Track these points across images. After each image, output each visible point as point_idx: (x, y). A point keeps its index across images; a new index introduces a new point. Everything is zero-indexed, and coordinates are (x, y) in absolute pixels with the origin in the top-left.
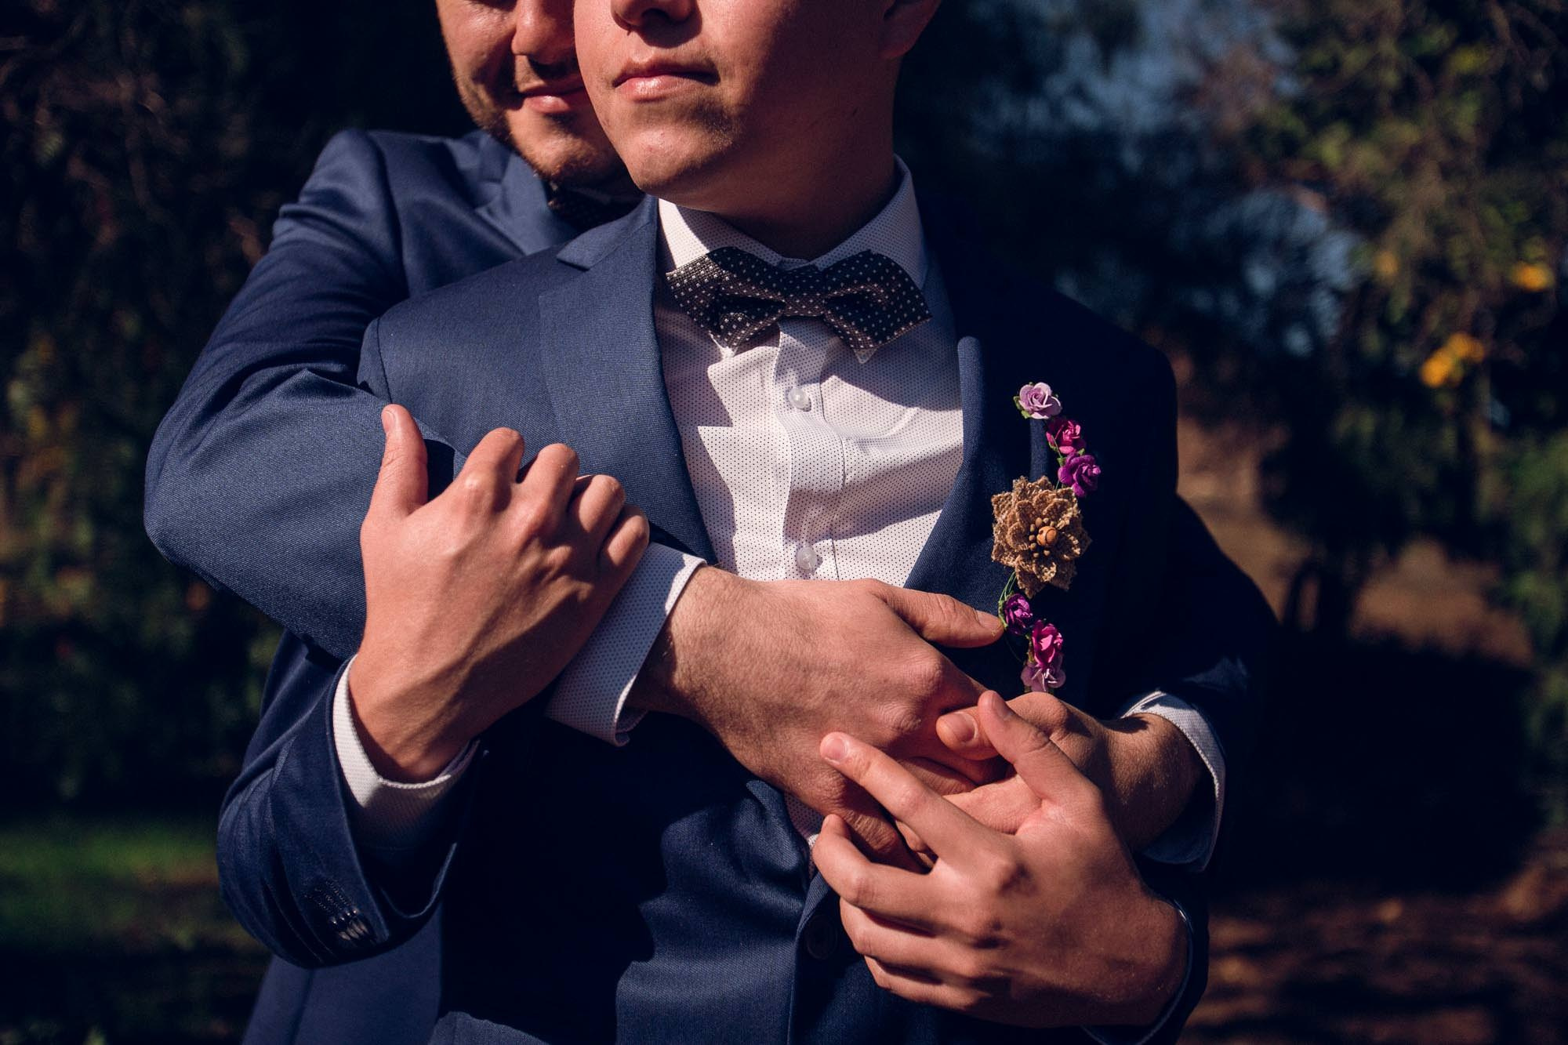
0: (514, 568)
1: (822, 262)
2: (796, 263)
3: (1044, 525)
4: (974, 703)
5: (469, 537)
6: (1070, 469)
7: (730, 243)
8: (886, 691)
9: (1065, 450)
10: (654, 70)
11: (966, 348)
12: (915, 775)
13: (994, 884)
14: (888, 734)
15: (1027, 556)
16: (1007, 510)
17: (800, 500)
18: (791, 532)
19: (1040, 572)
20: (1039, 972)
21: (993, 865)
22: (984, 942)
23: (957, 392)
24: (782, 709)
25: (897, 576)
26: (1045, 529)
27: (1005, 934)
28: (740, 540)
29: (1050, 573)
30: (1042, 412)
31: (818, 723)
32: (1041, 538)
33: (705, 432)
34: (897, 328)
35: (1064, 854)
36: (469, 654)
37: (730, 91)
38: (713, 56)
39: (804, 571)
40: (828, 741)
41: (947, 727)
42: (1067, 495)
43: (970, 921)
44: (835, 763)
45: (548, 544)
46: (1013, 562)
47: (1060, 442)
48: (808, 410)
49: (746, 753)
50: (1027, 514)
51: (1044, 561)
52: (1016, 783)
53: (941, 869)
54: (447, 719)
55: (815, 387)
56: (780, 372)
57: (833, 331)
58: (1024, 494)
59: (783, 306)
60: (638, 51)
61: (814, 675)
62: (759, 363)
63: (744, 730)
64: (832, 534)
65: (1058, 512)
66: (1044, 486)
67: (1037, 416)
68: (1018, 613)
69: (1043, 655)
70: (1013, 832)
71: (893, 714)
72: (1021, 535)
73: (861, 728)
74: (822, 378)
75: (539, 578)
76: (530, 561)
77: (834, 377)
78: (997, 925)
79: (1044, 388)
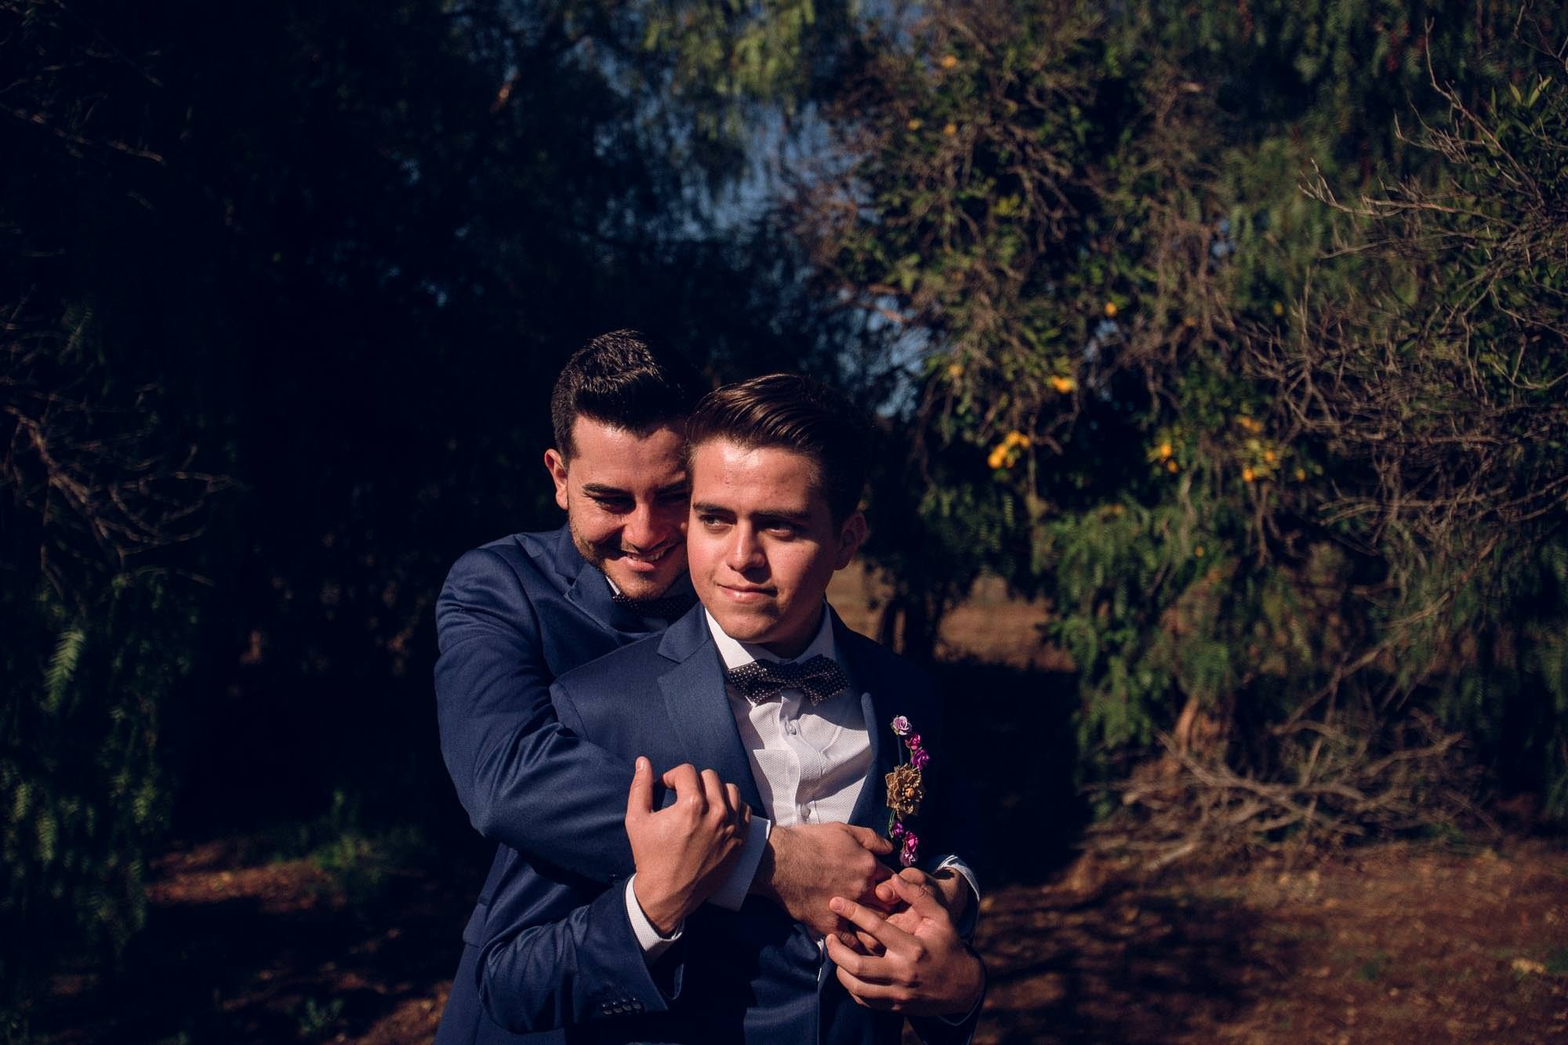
0: (714, 837)
1: (799, 660)
2: (787, 662)
3: (908, 787)
4: (890, 878)
5: (694, 827)
6: (916, 758)
7: (764, 657)
8: (855, 875)
9: (914, 748)
10: (748, 590)
11: (866, 700)
12: (877, 915)
13: (915, 959)
14: (857, 895)
15: (901, 803)
16: (892, 782)
17: (804, 784)
18: (799, 801)
19: (907, 809)
20: (931, 994)
21: (914, 951)
22: (912, 984)
23: (864, 722)
24: (812, 888)
25: (845, 816)
26: (909, 790)
27: (920, 979)
28: (776, 804)
29: (911, 810)
30: (904, 731)
31: (827, 893)
32: (907, 794)
33: (755, 752)
34: (834, 691)
35: (938, 942)
36: (696, 878)
37: (782, 598)
38: (776, 584)
39: (805, 817)
40: (833, 902)
41: (881, 891)
42: (916, 772)
43: (906, 976)
44: (838, 911)
45: (726, 826)
46: (896, 806)
47: (911, 744)
48: (795, 734)
49: (795, 911)
50: (901, 783)
51: (908, 805)
52: (911, 910)
53: (889, 954)
54: (685, 908)
55: (795, 721)
56: (782, 717)
57: (803, 692)
58: (900, 774)
59: (785, 685)
60: (740, 581)
61: (826, 872)
62: (771, 711)
63: (796, 900)
64: (814, 798)
65: (913, 781)
66: (907, 769)
67: (902, 733)
68: (898, 830)
69: (910, 849)
70: (913, 934)
71: (859, 885)
72: (899, 794)
73: (846, 893)
74: (798, 717)
75: (724, 839)
76: (720, 833)
77: (804, 715)
78: (916, 976)
79: (903, 719)
